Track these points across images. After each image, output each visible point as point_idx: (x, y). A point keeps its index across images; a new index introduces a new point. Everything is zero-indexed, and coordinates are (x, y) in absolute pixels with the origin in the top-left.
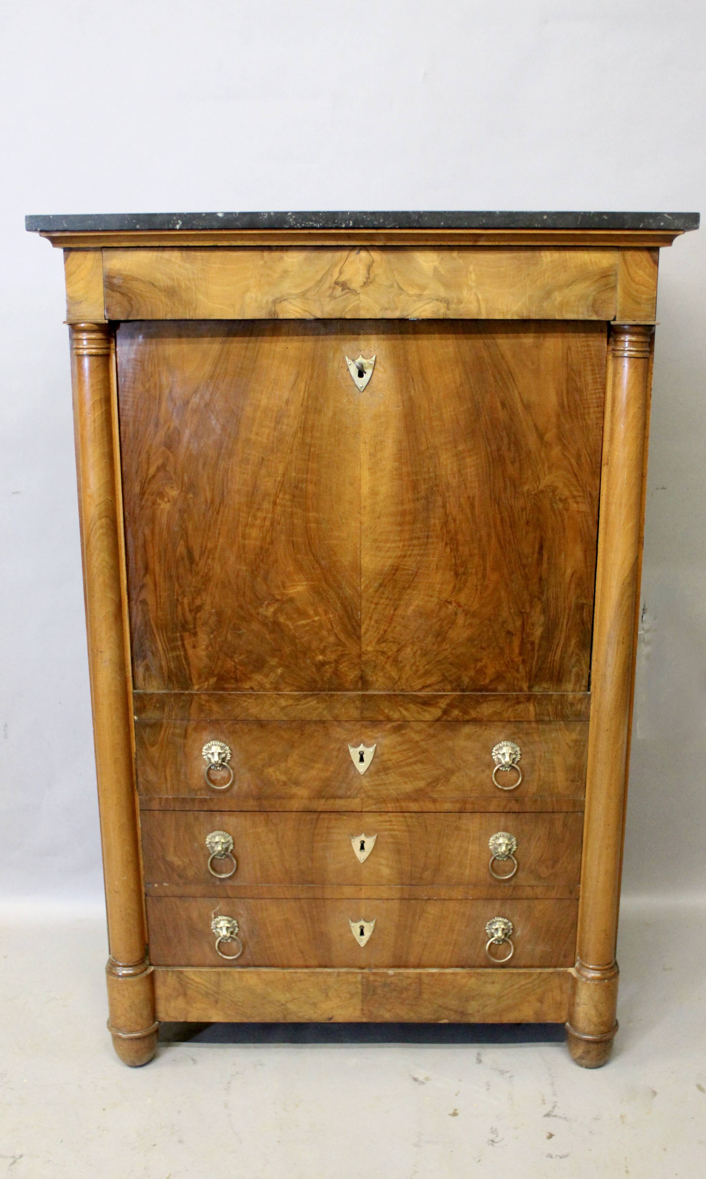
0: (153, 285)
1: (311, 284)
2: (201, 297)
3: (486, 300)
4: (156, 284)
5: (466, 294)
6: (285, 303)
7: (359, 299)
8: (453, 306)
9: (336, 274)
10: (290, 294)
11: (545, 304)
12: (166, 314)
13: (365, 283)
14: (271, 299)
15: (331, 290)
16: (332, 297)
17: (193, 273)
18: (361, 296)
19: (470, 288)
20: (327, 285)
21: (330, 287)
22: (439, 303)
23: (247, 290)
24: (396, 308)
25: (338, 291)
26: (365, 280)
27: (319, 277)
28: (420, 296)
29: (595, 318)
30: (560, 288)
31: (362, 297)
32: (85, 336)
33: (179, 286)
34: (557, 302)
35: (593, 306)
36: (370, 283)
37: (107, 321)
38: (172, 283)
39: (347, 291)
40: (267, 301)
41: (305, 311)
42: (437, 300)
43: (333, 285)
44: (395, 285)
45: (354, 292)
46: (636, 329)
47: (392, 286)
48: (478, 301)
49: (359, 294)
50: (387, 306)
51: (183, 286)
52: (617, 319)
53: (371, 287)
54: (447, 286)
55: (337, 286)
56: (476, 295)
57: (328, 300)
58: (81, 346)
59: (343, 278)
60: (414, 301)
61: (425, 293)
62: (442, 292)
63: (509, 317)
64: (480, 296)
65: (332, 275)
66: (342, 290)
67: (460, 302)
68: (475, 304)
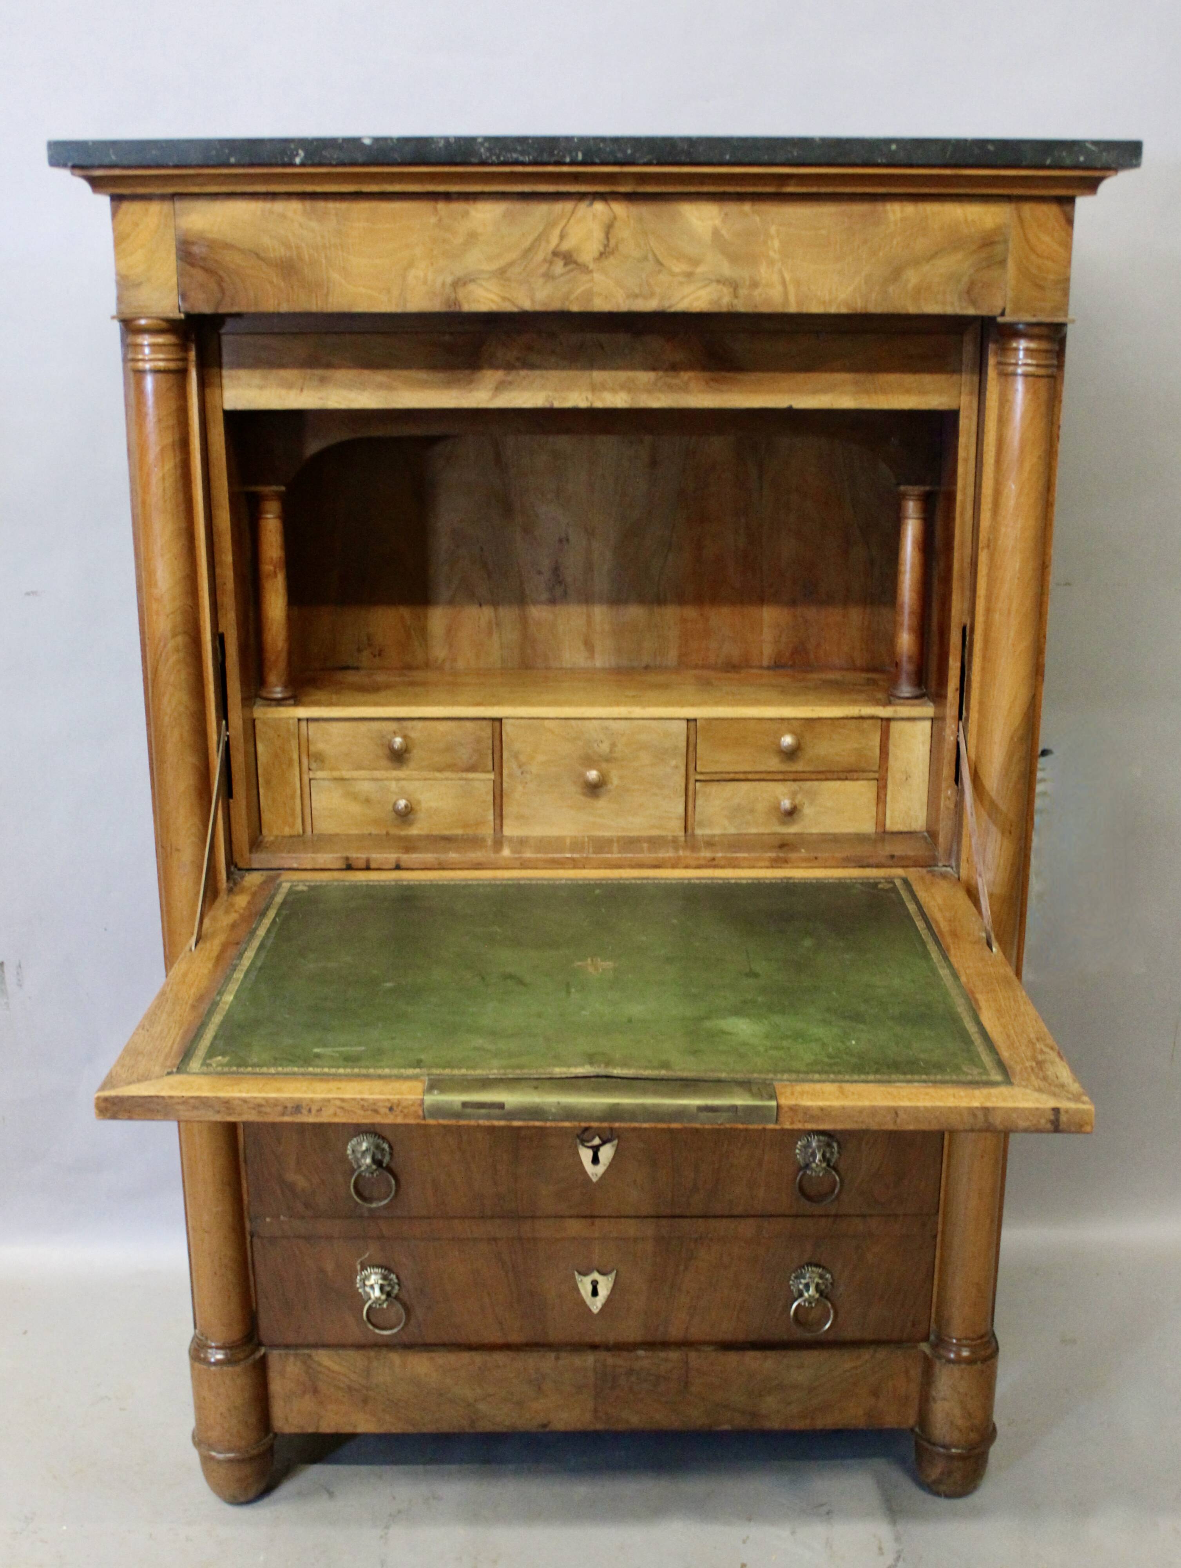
0: (257, 255)
1: (514, 255)
2: (335, 276)
3: (798, 283)
4: (262, 255)
5: (764, 272)
6: (472, 287)
7: (592, 280)
8: (743, 292)
9: (554, 240)
10: (482, 271)
11: (891, 289)
12: (279, 305)
13: (601, 254)
14: (449, 280)
15: (546, 266)
16: (548, 276)
17: (323, 237)
18: (595, 275)
19: (771, 263)
20: (540, 256)
21: (545, 260)
22: (720, 287)
23: (411, 265)
24: (652, 294)
25: (559, 267)
26: (602, 249)
27: (527, 244)
28: (689, 275)
29: (971, 311)
30: (916, 262)
31: (597, 276)
32: (146, 340)
33: (300, 259)
34: (910, 286)
35: (968, 292)
36: (608, 252)
37: (182, 316)
38: (288, 254)
39: (572, 266)
40: (443, 284)
41: (504, 299)
42: (718, 281)
43: (549, 256)
44: (650, 256)
45: (584, 269)
46: (1036, 331)
47: (646, 258)
48: (784, 283)
49: (591, 271)
50: (637, 291)
51: (307, 257)
52: (1008, 311)
53: (612, 260)
54: (734, 258)
55: (556, 259)
56: (780, 272)
57: (541, 281)
58: (140, 357)
59: (565, 246)
60: (681, 283)
61: (700, 270)
62: (726, 269)
63: (833, 310)
64: (787, 277)
65: (548, 242)
66: (566, 265)
67: (755, 285)
68: (779, 288)
